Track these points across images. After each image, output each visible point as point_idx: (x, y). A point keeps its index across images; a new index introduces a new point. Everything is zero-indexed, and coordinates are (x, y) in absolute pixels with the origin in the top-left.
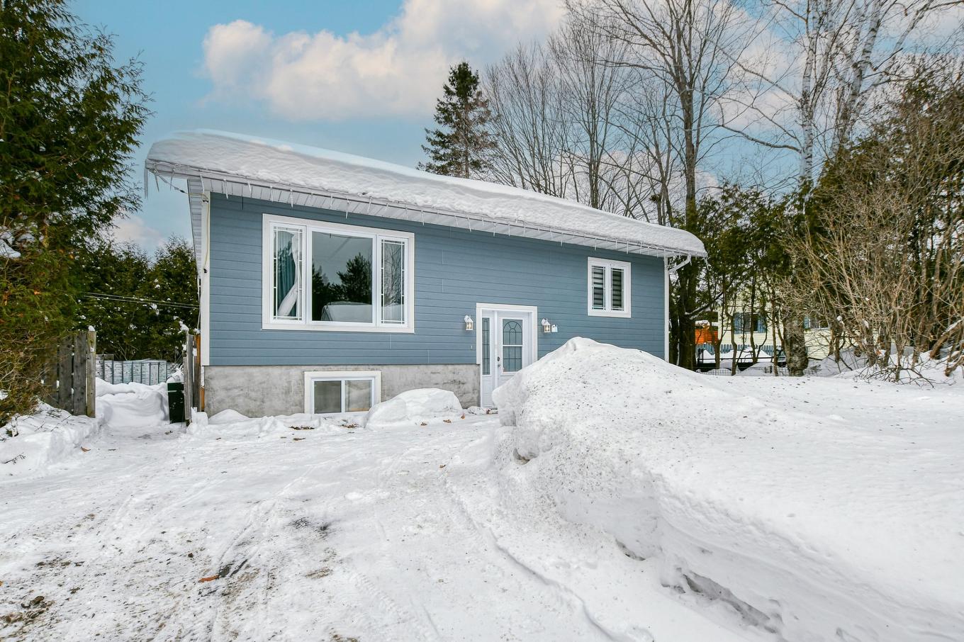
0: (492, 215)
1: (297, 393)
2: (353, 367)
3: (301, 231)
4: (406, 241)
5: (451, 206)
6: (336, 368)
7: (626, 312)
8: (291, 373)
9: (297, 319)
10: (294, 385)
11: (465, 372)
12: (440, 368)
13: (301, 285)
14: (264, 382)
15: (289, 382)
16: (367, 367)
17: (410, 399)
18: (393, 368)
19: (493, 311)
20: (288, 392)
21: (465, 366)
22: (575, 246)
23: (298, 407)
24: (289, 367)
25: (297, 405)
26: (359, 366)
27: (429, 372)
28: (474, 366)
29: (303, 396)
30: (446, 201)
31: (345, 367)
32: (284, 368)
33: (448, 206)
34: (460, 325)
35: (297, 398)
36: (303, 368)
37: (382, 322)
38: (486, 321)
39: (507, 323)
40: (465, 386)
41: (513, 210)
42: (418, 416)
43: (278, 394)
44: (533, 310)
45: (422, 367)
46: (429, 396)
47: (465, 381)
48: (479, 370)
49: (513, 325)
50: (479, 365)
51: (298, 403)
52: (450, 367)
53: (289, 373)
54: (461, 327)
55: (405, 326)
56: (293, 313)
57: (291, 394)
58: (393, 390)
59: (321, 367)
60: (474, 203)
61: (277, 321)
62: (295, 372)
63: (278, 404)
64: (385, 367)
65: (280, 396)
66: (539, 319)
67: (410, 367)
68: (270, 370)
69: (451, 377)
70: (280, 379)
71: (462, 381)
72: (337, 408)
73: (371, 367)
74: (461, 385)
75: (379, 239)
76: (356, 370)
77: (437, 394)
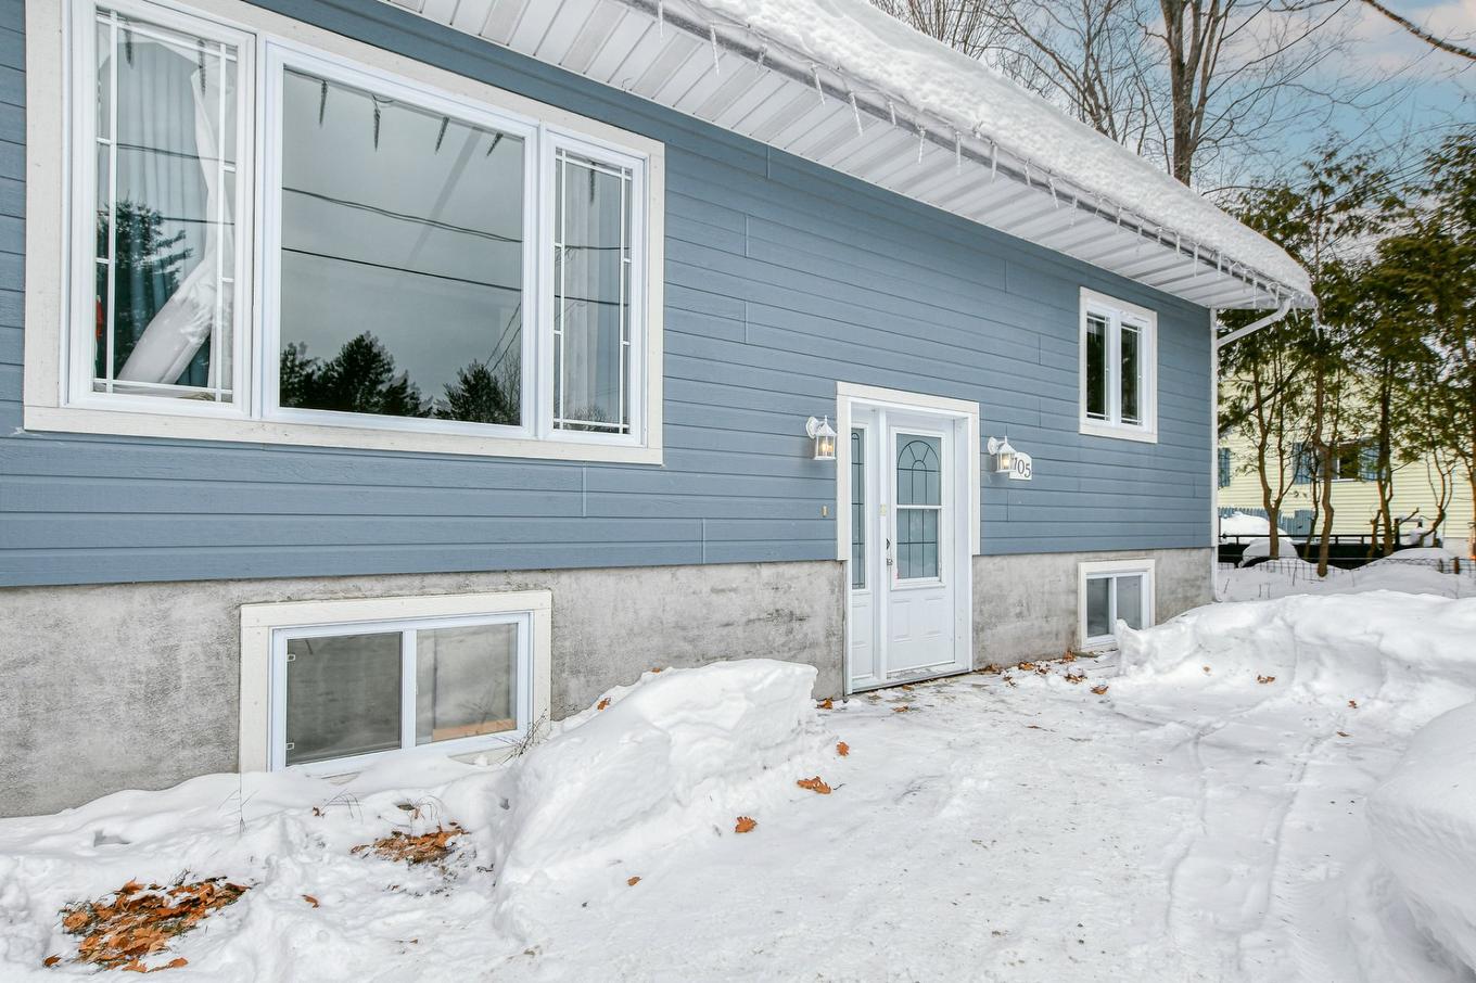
0: (917, 99)
1: (204, 694)
2: (447, 581)
3: (233, 49)
4: (636, 165)
5: (805, 35)
6: (379, 586)
7: (1146, 428)
8: (176, 615)
9: (210, 397)
10: (194, 659)
11: (806, 583)
12: (736, 575)
13: (230, 269)
14: (36, 659)
15: (169, 652)
16: (502, 578)
17: (681, 714)
18: (590, 580)
19: (875, 410)
20: (158, 691)
21: (806, 567)
22: (1053, 257)
23: (207, 750)
24: (166, 590)
25: (200, 743)
26: (473, 578)
27: (706, 589)
28: (828, 568)
29: (235, 703)
30: (787, 15)
31: (417, 581)
32: (140, 596)
33: (791, 31)
34: (796, 445)
35: (205, 712)
36: (236, 590)
37: (556, 426)
38: (857, 435)
39: (907, 443)
40: (806, 626)
41: (967, 100)
42: (711, 781)
43: (108, 707)
44: (970, 412)
45: (682, 573)
46: (749, 697)
47: (807, 610)
48: (843, 577)
49: (919, 449)
50: (842, 562)
51: (209, 733)
52: (767, 572)
53: (165, 615)
54: (798, 452)
55: (631, 440)
56: (195, 372)
57: (177, 698)
58: (590, 654)
59: (319, 586)
60: (866, 48)
61: (109, 400)
62: (194, 610)
63: (104, 745)
64: (565, 578)
65: (121, 710)
66: (984, 437)
67: (647, 575)
68: (68, 604)
69: (767, 600)
70: (123, 641)
71: (798, 612)
72: (386, 732)
73: (517, 578)
74: (796, 625)
75: (550, 142)
76: (461, 590)
77: (774, 684)
